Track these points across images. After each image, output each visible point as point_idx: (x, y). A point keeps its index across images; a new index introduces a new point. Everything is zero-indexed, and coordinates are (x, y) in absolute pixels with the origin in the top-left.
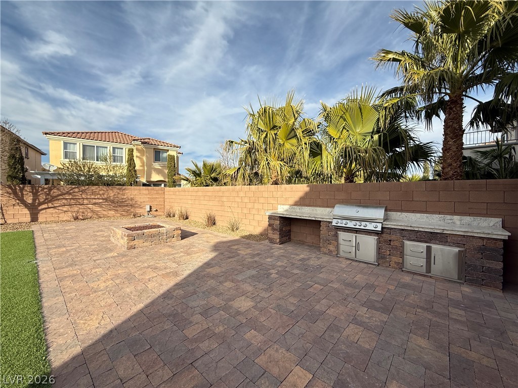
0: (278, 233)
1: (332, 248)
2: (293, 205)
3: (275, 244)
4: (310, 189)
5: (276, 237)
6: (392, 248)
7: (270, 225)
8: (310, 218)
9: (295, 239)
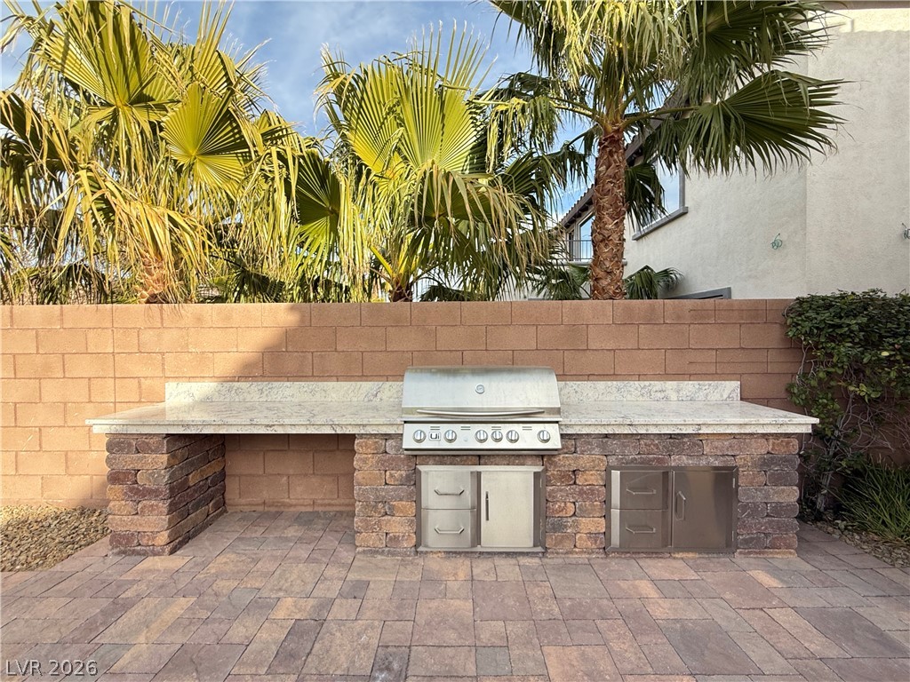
0: (164, 506)
1: (398, 526)
2: (232, 379)
3: (145, 554)
4: (302, 320)
5: (155, 522)
6: (581, 493)
7: (115, 478)
8: (311, 431)
9: (243, 501)
